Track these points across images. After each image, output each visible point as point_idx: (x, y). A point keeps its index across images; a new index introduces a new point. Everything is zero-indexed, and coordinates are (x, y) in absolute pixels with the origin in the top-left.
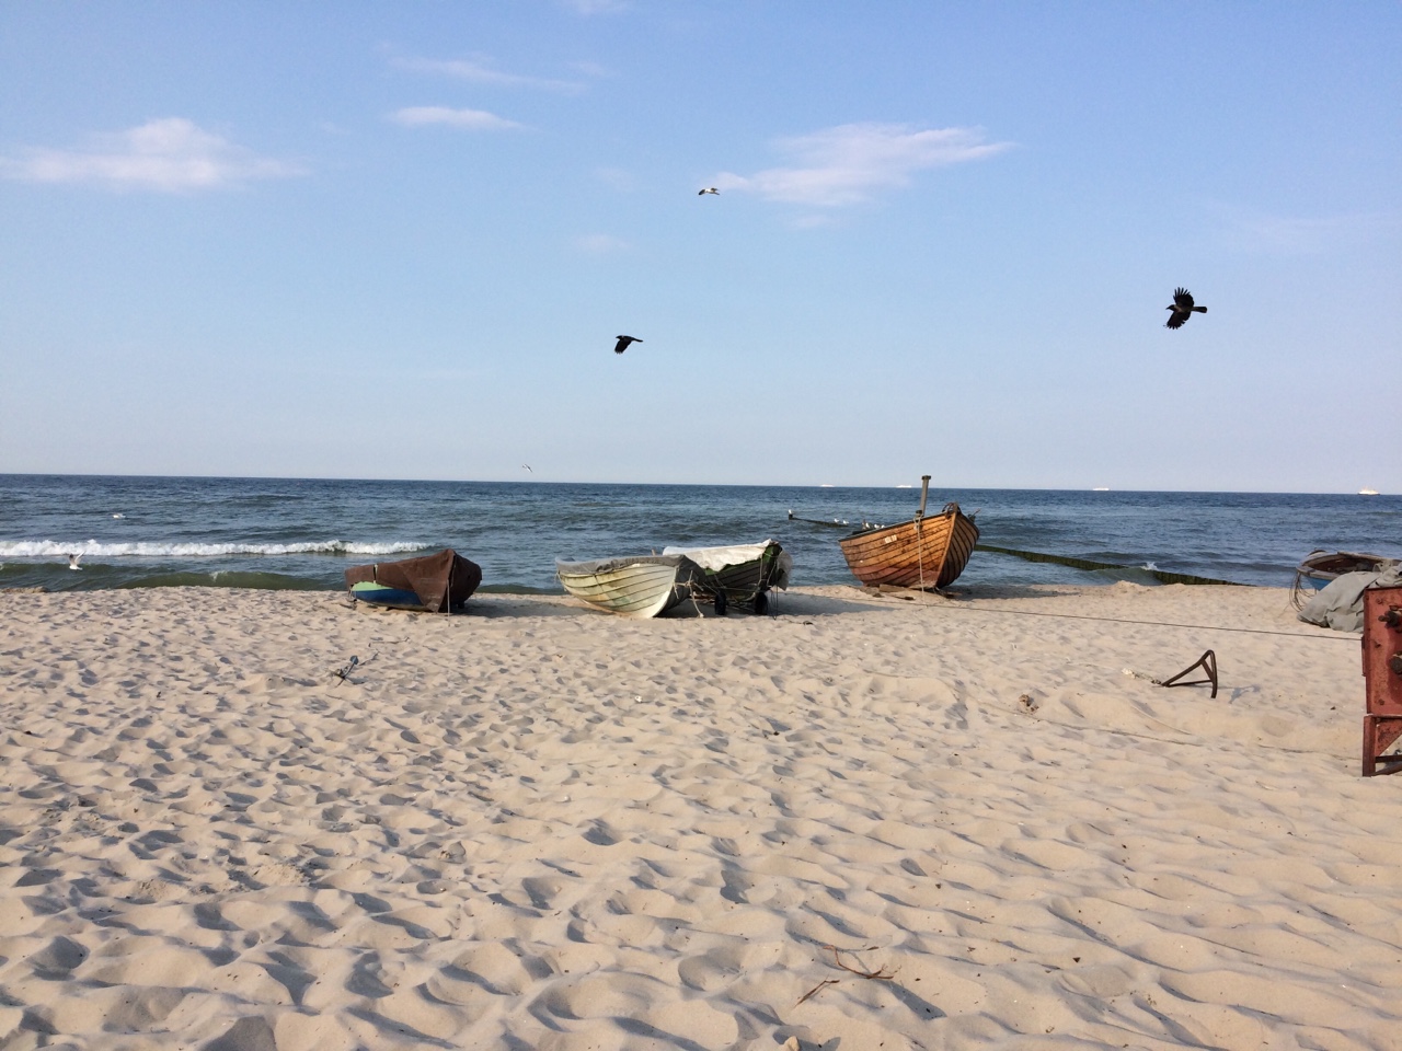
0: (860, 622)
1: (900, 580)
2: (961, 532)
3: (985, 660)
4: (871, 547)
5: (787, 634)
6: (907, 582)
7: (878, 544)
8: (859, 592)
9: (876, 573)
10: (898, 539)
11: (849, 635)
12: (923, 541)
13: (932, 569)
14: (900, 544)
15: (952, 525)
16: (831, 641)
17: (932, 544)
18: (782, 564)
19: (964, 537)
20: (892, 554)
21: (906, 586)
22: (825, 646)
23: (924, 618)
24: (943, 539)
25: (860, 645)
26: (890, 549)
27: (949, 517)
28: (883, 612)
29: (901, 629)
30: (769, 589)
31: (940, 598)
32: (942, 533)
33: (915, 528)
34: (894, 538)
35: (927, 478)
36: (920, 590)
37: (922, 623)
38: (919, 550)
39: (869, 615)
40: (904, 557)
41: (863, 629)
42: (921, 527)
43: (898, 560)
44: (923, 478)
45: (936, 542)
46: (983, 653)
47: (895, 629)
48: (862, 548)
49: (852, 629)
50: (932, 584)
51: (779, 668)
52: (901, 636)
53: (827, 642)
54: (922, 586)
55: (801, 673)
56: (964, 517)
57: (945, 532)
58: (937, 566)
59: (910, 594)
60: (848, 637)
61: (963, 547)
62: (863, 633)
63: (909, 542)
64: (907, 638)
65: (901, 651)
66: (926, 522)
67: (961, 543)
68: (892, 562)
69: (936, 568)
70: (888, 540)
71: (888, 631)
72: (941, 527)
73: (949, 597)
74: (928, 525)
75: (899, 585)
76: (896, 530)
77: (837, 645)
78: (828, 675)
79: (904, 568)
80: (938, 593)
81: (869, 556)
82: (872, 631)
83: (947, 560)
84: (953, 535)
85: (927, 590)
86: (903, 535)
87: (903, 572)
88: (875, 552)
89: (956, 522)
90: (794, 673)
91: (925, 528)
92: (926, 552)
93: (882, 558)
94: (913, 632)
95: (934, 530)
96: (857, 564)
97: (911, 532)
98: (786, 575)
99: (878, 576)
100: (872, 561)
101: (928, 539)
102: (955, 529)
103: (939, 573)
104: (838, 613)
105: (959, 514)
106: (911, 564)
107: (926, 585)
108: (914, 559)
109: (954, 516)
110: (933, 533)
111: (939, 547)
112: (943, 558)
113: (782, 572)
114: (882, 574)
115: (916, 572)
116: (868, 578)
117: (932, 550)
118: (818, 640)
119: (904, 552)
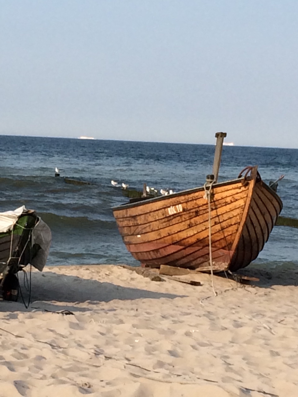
0: (133, 313)
1: (185, 260)
2: (260, 203)
3: (278, 362)
4: (150, 219)
5: (39, 327)
6: (194, 263)
7: (160, 215)
8: (135, 275)
9: (157, 250)
10: (184, 210)
11: (117, 329)
12: (214, 213)
13: (223, 248)
14: (187, 217)
15: (250, 194)
16: (94, 337)
17: (226, 217)
18: (38, 237)
19: (264, 210)
20: (176, 228)
21: (192, 268)
22: (87, 342)
23: (211, 309)
24: (238, 211)
25: (130, 341)
26: (174, 221)
27: (246, 185)
28: (163, 299)
29: (181, 322)
30: (21, 269)
31: (233, 283)
32: (237, 204)
33: (205, 196)
34: (180, 208)
35: (221, 136)
36: (209, 273)
37: (209, 314)
38: (209, 224)
39: (145, 304)
40: (191, 232)
41: (135, 321)
42: (212, 195)
43: (183, 235)
44: (217, 135)
45: (230, 214)
46: (278, 354)
47: (175, 322)
48: (140, 220)
49: (121, 322)
50: (223, 266)
51: (25, 370)
52: (181, 331)
53: (89, 338)
54: (211, 268)
55: (53, 377)
56: (264, 185)
57: (241, 203)
58: (231, 244)
59: (197, 277)
60: (115, 332)
61: (262, 222)
62: (134, 326)
63: (197, 214)
64: (188, 334)
65: (179, 351)
66: (219, 189)
67: (260, 218)
68: (177, 238)
69: (228, 246)
70: (171, 211)
71: (166, 324)
72: (236, 197)
73: (244, 282)
74: (221, 193)
75: (184, 266)
76: (182, 198)
77: (101, 341)
78: (85, 380)
79: (191, 245)
80: (230, 277)
81: (148, 229)
82: (147, 324)
83: (242, 237)
84: (250, 207)
85: (217, 273)
86: (190, 205)
87: (189, 251)
88: (155, 225)
89: (254, 190)
90: (44, 377)
91: (217, 197)
92: (218, 227)
93: (164, 233)
94: (196, 326)
95: (228, 200)
96: (134, 239)
97: (200, 202)
98: (43, 252)
99: (159, 255)
100: (152, 236)
101: (220, 211)
102: (253, 199)
103: (232, 252)
104: (107, 300)
105: (258, 180)
106: (199, 241)
107: (217, 267)
108: (202, 236)
109: (252, 184)
110: (226, 204)
111: (233, 221)
112: (238, 235)
113: (38, 247)
114: (165, 253)
115: (205, 251)
116: (146, 256)
117: (224, 224)
118: (79, 335)
119: (190, 226)
